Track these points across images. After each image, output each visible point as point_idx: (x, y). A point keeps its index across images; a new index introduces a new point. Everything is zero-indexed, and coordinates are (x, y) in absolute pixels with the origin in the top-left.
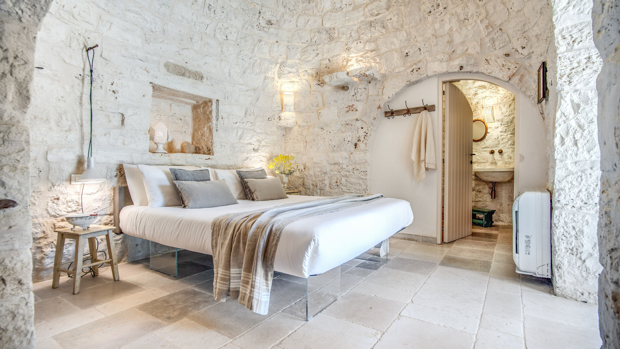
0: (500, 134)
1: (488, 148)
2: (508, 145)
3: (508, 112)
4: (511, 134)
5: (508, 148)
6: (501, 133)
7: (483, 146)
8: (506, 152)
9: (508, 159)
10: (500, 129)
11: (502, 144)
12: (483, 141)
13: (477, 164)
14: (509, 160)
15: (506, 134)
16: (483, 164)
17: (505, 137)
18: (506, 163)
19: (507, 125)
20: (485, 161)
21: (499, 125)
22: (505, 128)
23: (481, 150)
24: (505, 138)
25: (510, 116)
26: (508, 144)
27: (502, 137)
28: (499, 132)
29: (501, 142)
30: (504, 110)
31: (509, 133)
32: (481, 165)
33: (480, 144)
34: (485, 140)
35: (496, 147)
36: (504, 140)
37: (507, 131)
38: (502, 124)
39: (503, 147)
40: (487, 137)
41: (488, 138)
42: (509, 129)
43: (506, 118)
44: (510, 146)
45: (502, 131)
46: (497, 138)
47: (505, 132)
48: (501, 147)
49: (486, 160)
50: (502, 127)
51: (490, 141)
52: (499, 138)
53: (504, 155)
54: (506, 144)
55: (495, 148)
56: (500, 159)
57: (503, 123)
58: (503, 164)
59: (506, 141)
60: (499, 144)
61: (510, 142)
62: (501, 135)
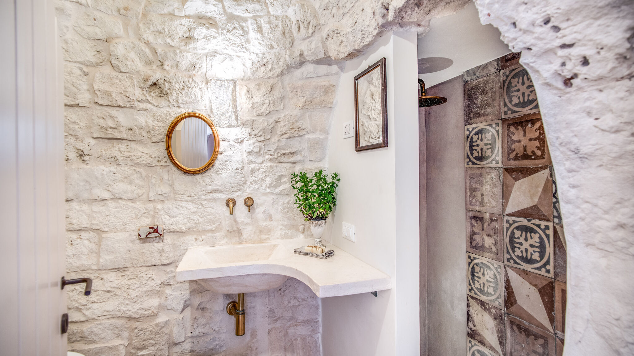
0: (246, 158)
1: (221, 192)
2: (264, 186)
3: (266, 106)
4: (271, 160)
5: (265, 194)
6: (250, 157)
7: (209, 188)
8: (261, 205)
9: (265, 221)
10: (247, 146)
11: (251, 183)
12: (208, 173)
13: (195, 236)
14: (268, 223)
15: (260, 160)
16: (210, 234)
17: (257, 166)
18: (261, 231)
19: (262, 139)
20: (213, 227)
21: (246, 136)
22: (258, 144)
23: (204, 197)
24: (258, 169)
25: (270, 116)
26: (264, 184)
27: (253, 166)
28: (245, 154)
29: (251, 179)
30: (258, 99)
31: (267, 157)
32: (204, 237)
33: (200, 181)
34: (211, 172)
35: (239, 190)
36: (255, 174)
37: (262, 152)
38: (253, 133)
39: (254, 190)
40: (217, 163)
41: (221, 167)
42: (267, 149)
43: (261, 119)
44: (268, 190)
45: (252, 151)
46: (240, 168)
47: (258, 154)
48: (249, 191)
49: (217, 224)
50: (252, 141)
51: (224, 175)
52: (245, 168)
53: (257, 211)
54: (261, 185)
55: (237, 194)
56: (248, 220)
57: (256, 132)
58: (255, 233)
59: (261, 176)
60: (245, 183)
61: (268, 179)
62: (250, 162)
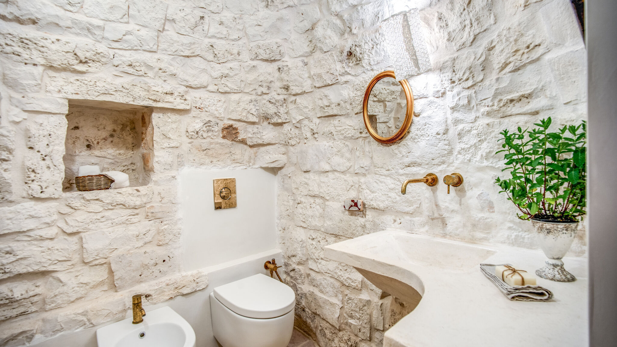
0: (450, 117)
1: (420, 165)
2: (478, 157)
3: (467, 29)
4: (488, 114)
5: (481, 169)
6: (457, 115)
7: (407, 161)
8: (476, 185)
9: (482, 209)
10: (450, 100)
11: (459, 153)
12: (404, 142)
13: (393, 217)
14: (486, 215)
15: (472, 116)
16: (408, 218)
17: (467, 127)
18: (474, 226)
19: (470, 83)
20: (410, 209)
21: (447, 84)
22: (466, 93)
23: (401, 172)
24: (469, 131)
25: (477, 43)
26: (480, 153)
27: (460, 127)
28: (449, 111)
29: (458, 147)
30: (454, 23)
31: (483, 109)
32: (402, 220)
33: (396, 151)
34: (407, 141)
35: (443, 163)
36: (465, 139)
37: (473, 103)
38: (455, 79)
39: (462, 162)
40: (413, 129)
41: (419, 133)
42: (480, 97)
43: (465, 52)
44: (486, 163)
45: (457, 105)
46: (442, 132)
47: (468, 106)
48: (457, 163)
49: (415, 206)
50: (456, 90)
51: (423, 143)
52: (451, 132)
53: (469, 194)
54: (474, 155)
55: (440, 168)
56: (454, 206)
57: (459, 75)
58: (464, 226)
59: (474, 141)
60: (450, 152)
61: (485, 145)
62: (457, 122)
